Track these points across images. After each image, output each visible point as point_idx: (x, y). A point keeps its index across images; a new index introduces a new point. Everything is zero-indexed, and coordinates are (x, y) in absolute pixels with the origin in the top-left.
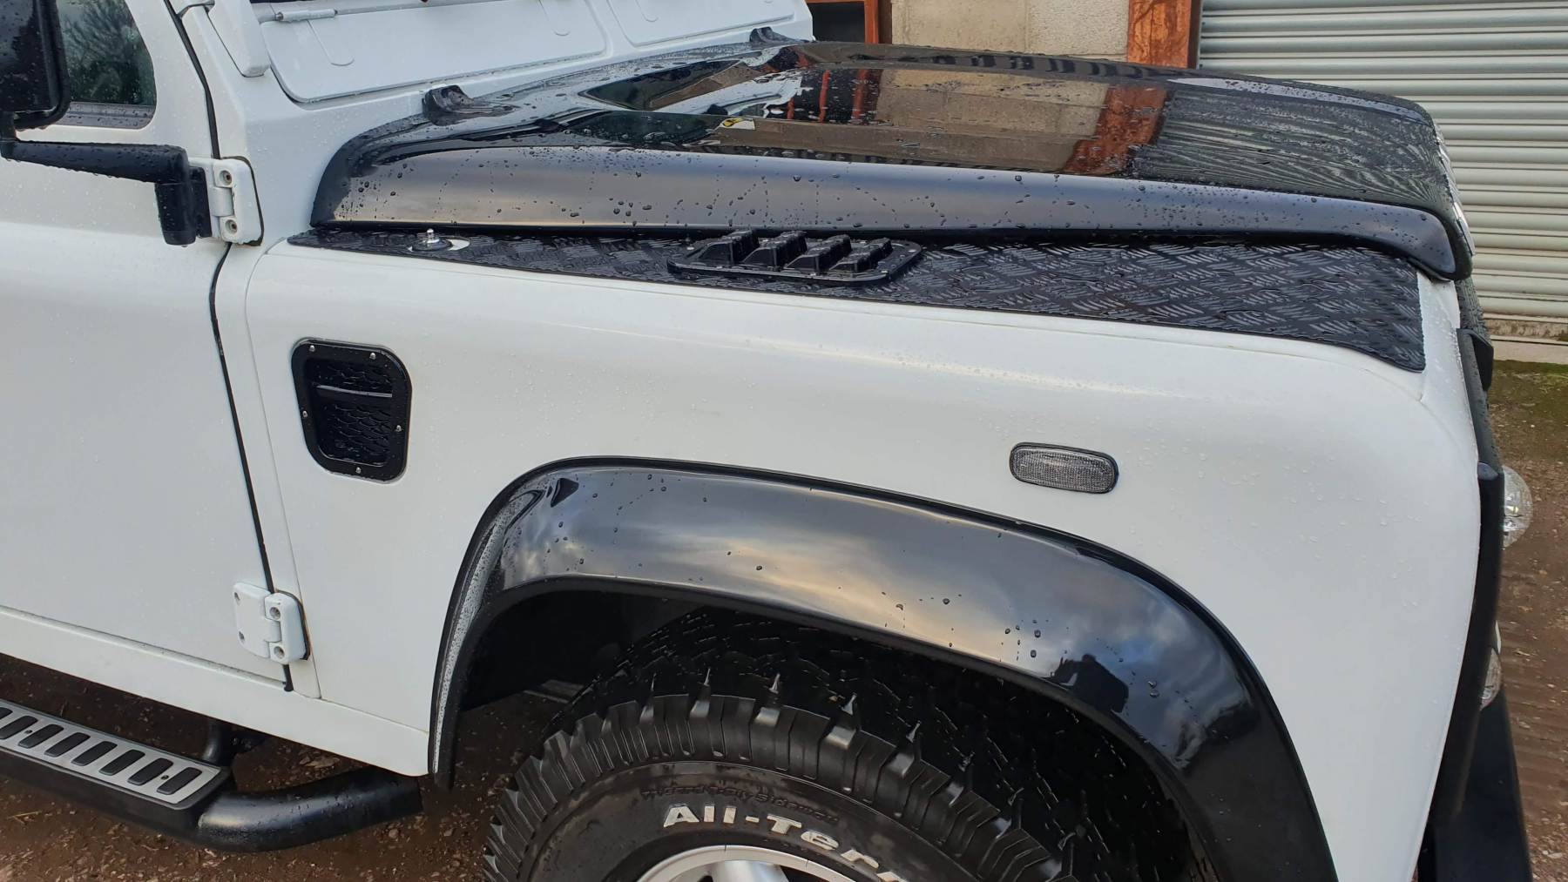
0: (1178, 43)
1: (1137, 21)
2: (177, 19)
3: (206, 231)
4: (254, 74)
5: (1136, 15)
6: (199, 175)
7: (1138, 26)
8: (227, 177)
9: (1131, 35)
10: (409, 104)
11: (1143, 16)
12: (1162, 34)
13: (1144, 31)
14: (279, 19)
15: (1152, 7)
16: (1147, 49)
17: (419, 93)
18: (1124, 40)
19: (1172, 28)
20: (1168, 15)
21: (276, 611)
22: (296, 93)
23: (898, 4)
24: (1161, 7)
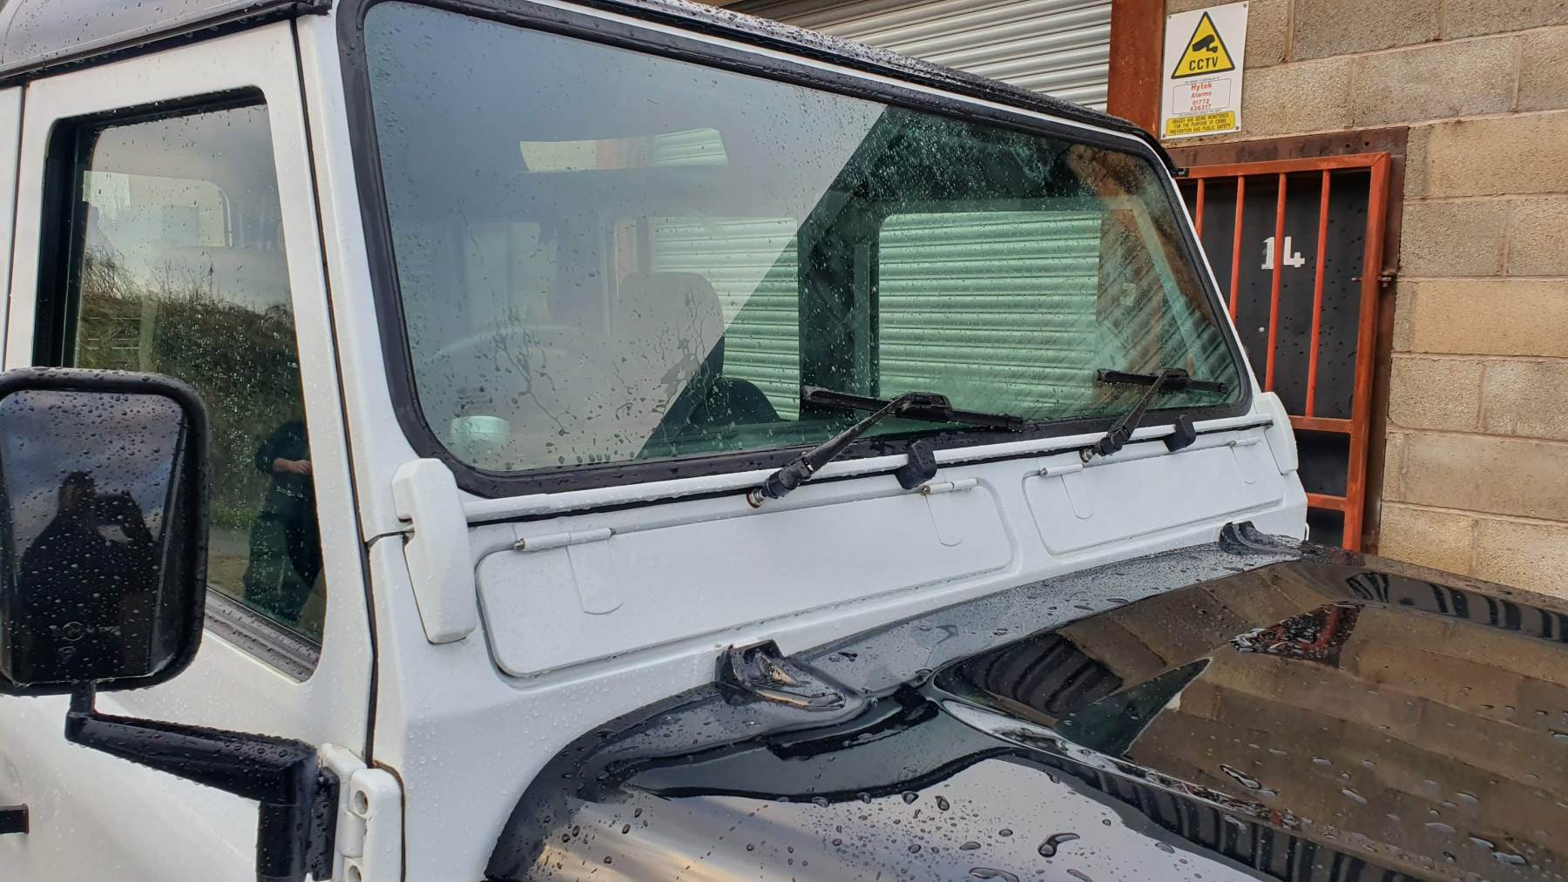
2: (365, 547)
3: (324, 869)
4: (450, 639)
6: (329, 788)
8: (365, 800)
14: (520, 548)
17: (711, 650)
22: (510, 664)
23: (1395, 441)
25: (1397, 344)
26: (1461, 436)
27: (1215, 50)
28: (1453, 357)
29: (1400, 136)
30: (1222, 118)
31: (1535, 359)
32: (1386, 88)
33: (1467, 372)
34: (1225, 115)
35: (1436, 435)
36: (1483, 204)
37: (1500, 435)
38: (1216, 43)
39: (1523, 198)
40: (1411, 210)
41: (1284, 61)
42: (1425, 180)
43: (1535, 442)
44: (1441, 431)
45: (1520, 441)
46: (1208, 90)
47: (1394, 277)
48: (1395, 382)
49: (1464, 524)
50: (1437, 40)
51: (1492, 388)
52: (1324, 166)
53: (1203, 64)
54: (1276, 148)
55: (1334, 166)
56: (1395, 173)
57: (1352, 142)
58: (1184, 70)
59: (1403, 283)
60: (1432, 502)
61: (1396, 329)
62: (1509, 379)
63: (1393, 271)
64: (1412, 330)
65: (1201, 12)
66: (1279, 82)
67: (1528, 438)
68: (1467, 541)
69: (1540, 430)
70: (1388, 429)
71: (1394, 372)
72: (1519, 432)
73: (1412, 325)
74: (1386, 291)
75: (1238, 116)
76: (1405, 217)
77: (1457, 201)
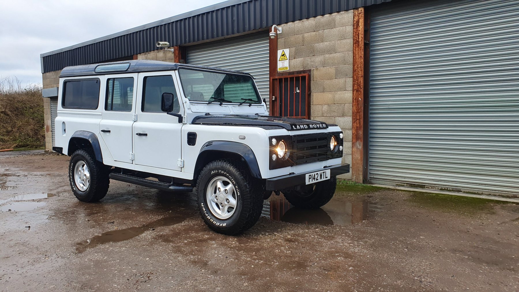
0: (361, 127)
2: (183, 104)
3: (182, 122)
4: (189, 109)
5: (354, 122)
6: (182, 117)
7: (354, 124)
8: (185, 117)
10: (204, 114)
11: (355, 122)
12: (358, 125)
13: (355, 124)
14: (192, 105)
15: (356, 120)
16: (356, 128)
17: (205, 113)
18: (352, 127)
19: (360, 124)
20: (359, 122)
21: (181, 161)
22: (192, 111)
24: (358, 120)
25: (311, 103)
26: (320, 117)
28: (318, 105)
29: (310, 71)
30: (286, 68)
31: (328, 105)
32: (308, 63)
33: (320, 107)
34: (286, 67)
36: (320, 81)
37: (325, 116)
38: (285, 55)
39: (326, 80)
40: (312, 82)
41: (294, 58)
42: (313, 78)
43: (329, 117)
44: (318, 116)
45: (327, 117)
46: (284, 63)
47: (310, 93)
48: (311, 110)
50: (314, 56)
51: (323, 109)
52: (300, 76)
53: (283, 59)
54: (294, 73)
55: (301, 76)
56: (309, 76)
57: (304, 72)
58: (280, 60)
59: (311, 94)
61: (311, 101)
62: (325, 107)
63: (310, 92)
65: (283, 50)
66: (293, 61)
69: (330, 115)
70: (311, 117)
71: (311, 108)
73: (313, 100)
74: (309, 95)
75: (288, 67)
76: (311, 83)
77: (318, 81)
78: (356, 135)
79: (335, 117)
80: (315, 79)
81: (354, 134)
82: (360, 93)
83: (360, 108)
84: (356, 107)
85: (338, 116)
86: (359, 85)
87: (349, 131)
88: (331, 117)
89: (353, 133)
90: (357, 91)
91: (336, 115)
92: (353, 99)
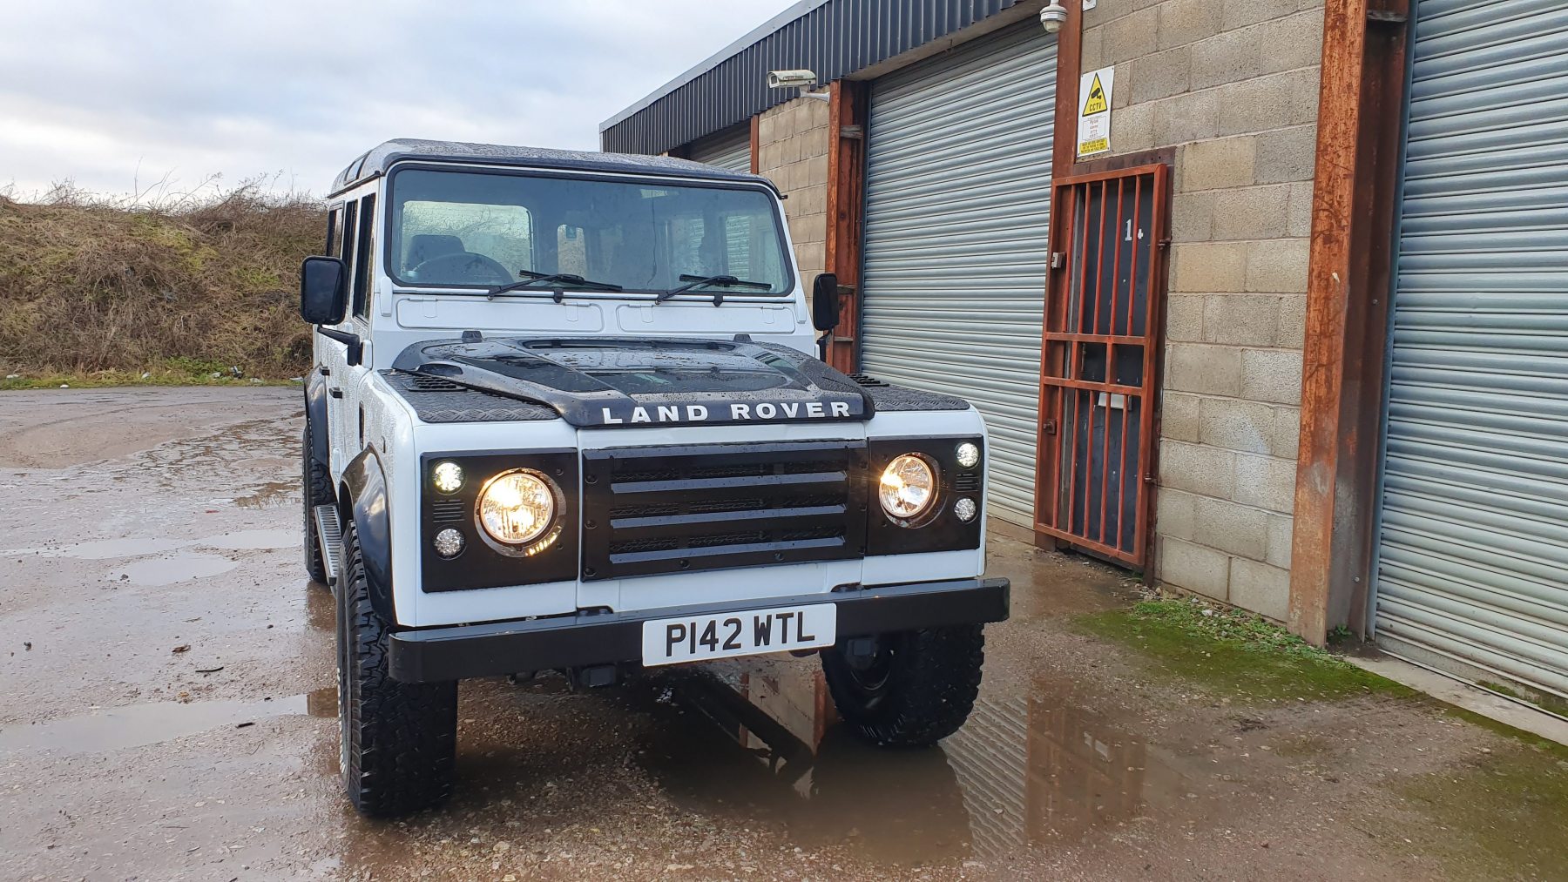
0: (1333, 400)
1: (1308, 379)
3: (359, 363)
5: (1308, 374)
6: (362, 344)
7: (1308, 383)
8: (369, 346)
9: (1304, 391)
11: (1311, 376)
12: (1323, 392)
13: (1312, 387)
14: (409, 300)
15: (1317, 370)
16: (1313, 403)
17: (461, 332)
18: (1300, 395)
19: (1329, 387)
20: (1327, 376)
22: (402, 323)
23: (1169, 348)
24: (1323, 370)
25: (1170, 288)
26: (1195, 345)
27: (1100, 97)
28: (1193, 294)
29: (1171, 152)
30: (1102, 142)
31: (1225, 294)
32: (1168, 122)
33: (1198, 303)
34: (1103, 140)
35: (1185, 344)
36: (1204, 195)
37: (1211, 343)
38: (1100, 94)
39: (1220, 191)
40: (1176, 200)
41: (1128, 105)
42: (1182, 181)
43: (1225, 346)
44: (1188, 342)
45: (1218, 346)
46: (1096, 124)
47: (1168, 244)
48: (1169, 310)
49: (1196, 402)
50: (1188, 91)
51: (1208, 313)
52: (1136, 173)
53: (1095, 107)
54: (1123, 162)
55: (1140, 172)
56: (1168, 174)
57: (1153, 156)
58: (1087, 112)
59: (1173, 247)
60: (1182, 388)
61: (1171, 278)
62: (1215, 304)
63: (1168, 239)
64: (1176, 277)
65: (1095, 72)
66: (1125, 114)
67: (1222, 344)
68: (1197, 412)
69: (1226, 339)
70: (1166, 342)
71: (1169, 305)
72: (1218, 341)
73: (1176, 274)
74: (1166, 253)
75: (1108, 141)
76: (1174, 204)
77: (1195, 194)
78: (1313, 435)
79: (1243, 346)
80: (1186, 187)
81: (1307, 429)
82: (1336, 250)
83: (1335, 316)
84: (1319, 310)
85: (1257, 343)
86: (1335, 215)
87: (1289, 413)
88: (1231, 345)
89: (1304, 423)
90: (1328, 240)
91: (1249, 342)
92: (1311, 271)
